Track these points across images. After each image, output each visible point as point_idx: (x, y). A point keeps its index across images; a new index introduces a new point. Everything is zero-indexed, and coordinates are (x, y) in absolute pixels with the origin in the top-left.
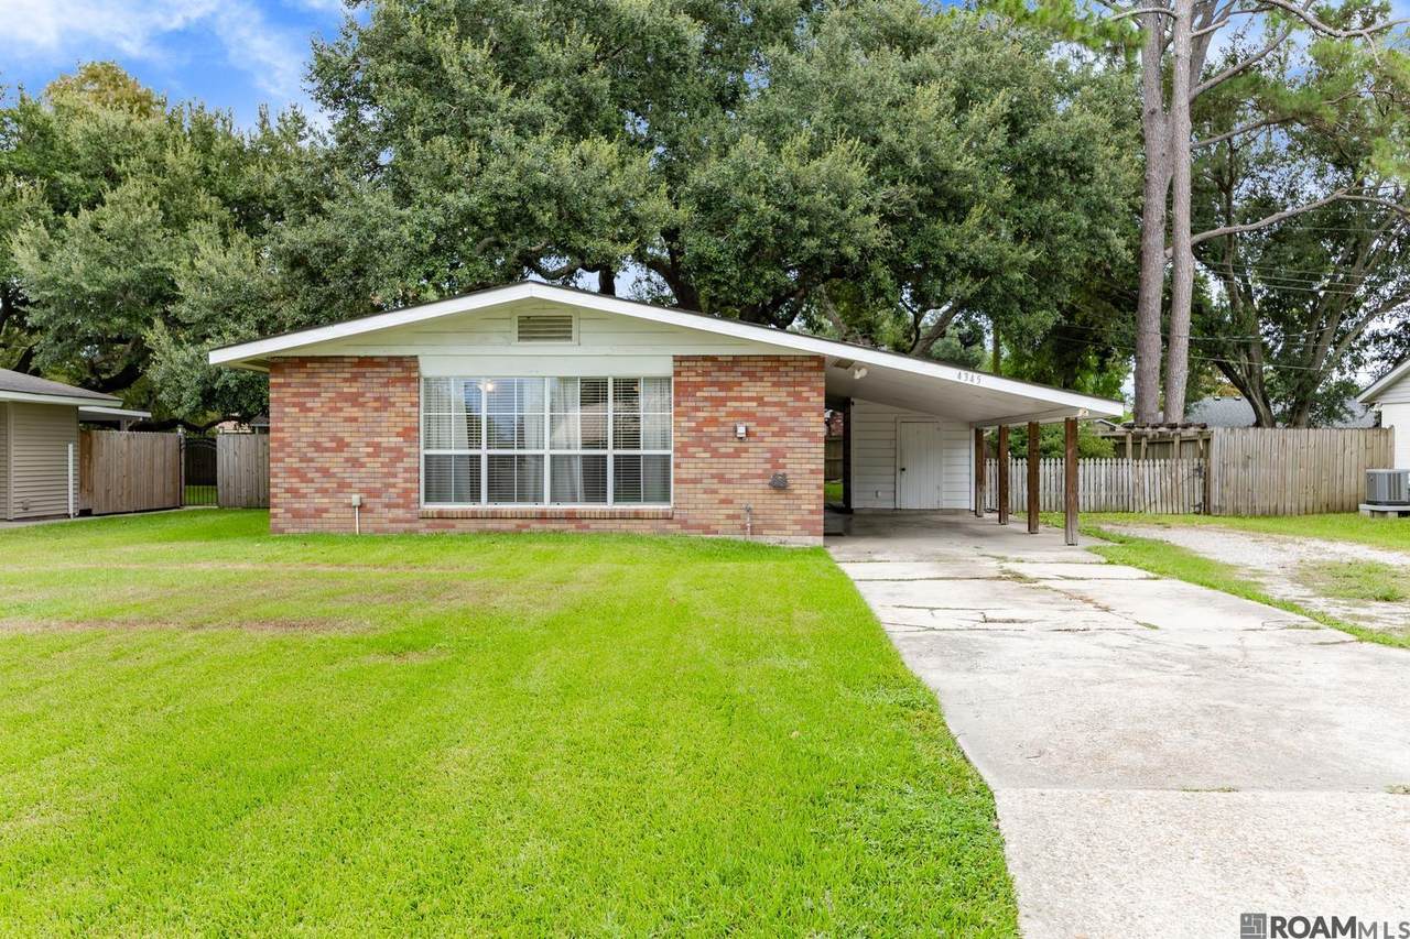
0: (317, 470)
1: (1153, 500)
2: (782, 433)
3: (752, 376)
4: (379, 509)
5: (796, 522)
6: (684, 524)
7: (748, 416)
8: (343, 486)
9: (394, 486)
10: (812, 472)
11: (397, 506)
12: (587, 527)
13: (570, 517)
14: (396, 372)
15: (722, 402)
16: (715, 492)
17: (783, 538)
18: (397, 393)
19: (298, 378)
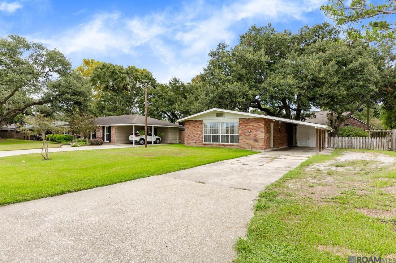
0: (190, 137)
1: (376, 147)
2: (256, 131)
3: (252, 121)
4: (198, 143)
5: (259, 147)
6: (240, 147)
7: (251, 128)
8: (193, 139)
9: (199, 139)
10: (262, 138)
11: (200, 142)
12: (225, 147)
13: (223, 145)
14: (200, 122)
15: (247, 126)
16: (245, 141)
17: (257, 150)
18: (200, 125)
19: (188, 123)
